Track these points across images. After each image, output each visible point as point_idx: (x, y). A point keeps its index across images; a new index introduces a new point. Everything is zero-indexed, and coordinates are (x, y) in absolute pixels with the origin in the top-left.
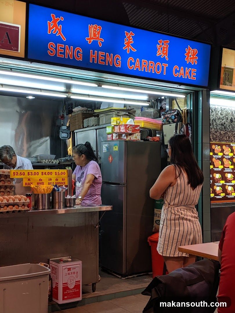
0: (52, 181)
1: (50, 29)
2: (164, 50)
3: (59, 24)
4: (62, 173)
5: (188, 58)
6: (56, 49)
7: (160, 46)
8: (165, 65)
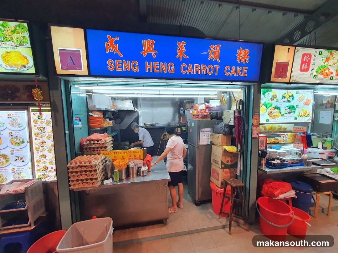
0: (132, 157)
1: (108, 48)
2: (215, 54)
3: (115, 43)
4: (138, 152)
5: (239, 58)
6: (114, 64)
7: (212, 51)
8: (217, 67)
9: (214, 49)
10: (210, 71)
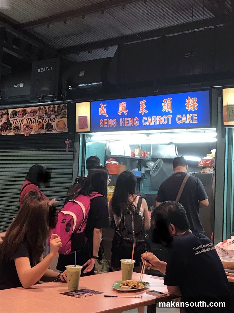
1: (101, 112)
2: (168, 106)
3: (104, 108)
5: (188, 107)
6: (103, 123)
7: (165, 104)
8: (170, 117)
9: (167, 102)
10: (165, 121)
